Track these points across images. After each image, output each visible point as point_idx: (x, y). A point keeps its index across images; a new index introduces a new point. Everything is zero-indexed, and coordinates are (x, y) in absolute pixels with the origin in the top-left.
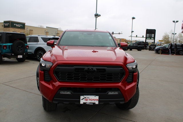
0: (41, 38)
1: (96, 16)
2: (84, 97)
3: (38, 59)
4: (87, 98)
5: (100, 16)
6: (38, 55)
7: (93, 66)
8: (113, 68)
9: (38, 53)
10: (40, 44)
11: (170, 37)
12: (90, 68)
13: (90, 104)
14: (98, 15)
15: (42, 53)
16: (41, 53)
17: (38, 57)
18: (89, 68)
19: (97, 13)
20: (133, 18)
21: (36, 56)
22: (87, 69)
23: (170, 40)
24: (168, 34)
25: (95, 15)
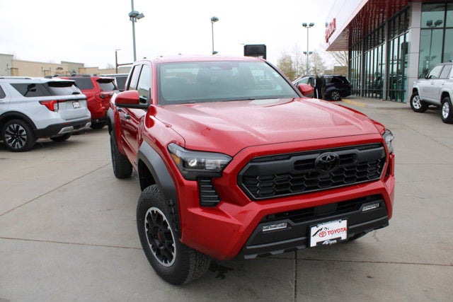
0: (12, 85)
1: (134, 17)
2: (317, 229)
3: (11, 145)
4: (323, 230)
5: (142, 16)
6: (6, 136)
7: (332, 151)
8: (366, 149)
9: (8, 129)
10: (10, 103)
11: (293, 60)
12: (328, 155)
13: (331, 242)
14: (137, 15)
15: (21, 128)
16: (18, 127)
17: (11, 141)
18: (325, 157)
19: (135, 10)
20: (215, 20)
21: (4, 139)
22: (321, 160)
23: (293, 68)
24: (290, 54)
25: (131, 16)
